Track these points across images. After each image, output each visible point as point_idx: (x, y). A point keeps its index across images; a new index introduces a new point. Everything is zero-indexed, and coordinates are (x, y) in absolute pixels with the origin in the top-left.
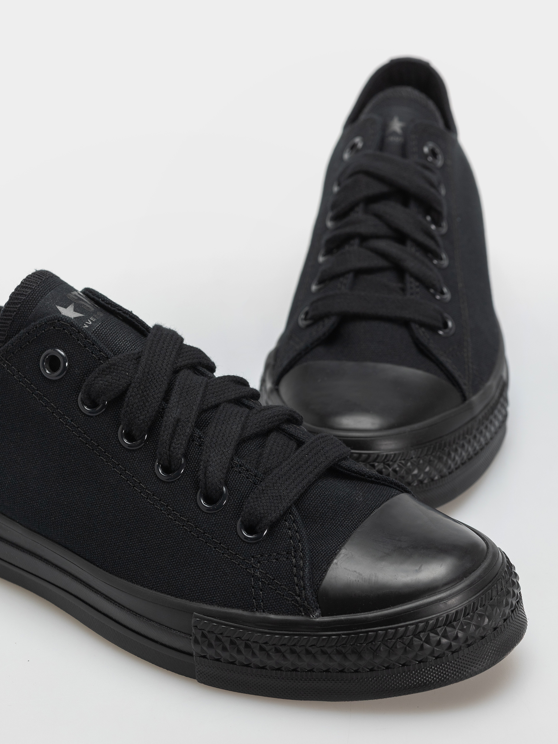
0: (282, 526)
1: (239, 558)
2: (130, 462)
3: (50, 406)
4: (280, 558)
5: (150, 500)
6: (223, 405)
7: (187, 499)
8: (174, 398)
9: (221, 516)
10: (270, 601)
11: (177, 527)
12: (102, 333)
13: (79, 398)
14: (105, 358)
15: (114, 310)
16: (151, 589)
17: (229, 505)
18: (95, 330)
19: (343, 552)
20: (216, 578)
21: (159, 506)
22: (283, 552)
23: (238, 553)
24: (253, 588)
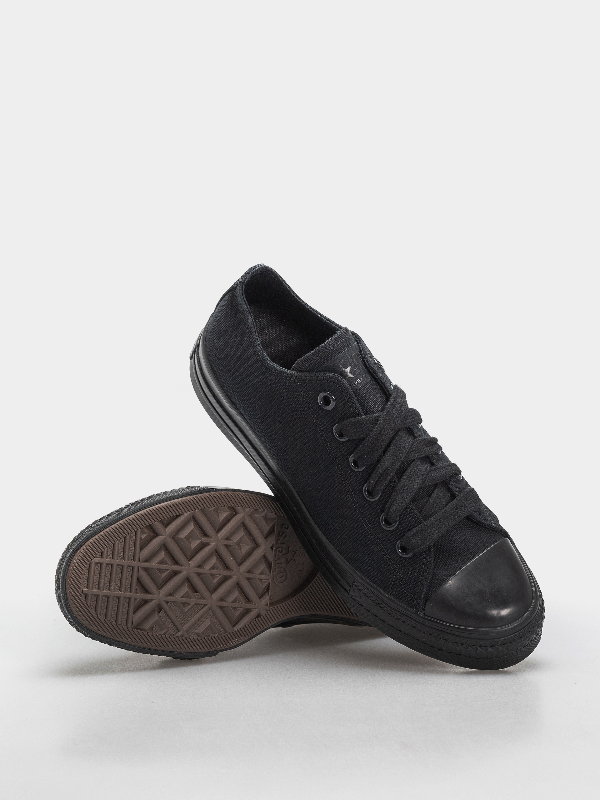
0: (422, 554)
1: (391, 562)
2: (351, 477)
3: (316, 421)
4: (413, 573)
5: (354, 504)
6: (417, 460)
7: (375, 514)
8: (389, 453)
9: (390, 534)
10: (399, 594)
11: (364, 527)
12: (361, 393)
13: (334, 428)
14: (357, 413)
15: (374, 375)
16: (338, 551)
17: (397, 530)
18: (357, 390)
19: (449, 583)
20: (375, 566)
21: (358, 511)
22: (417, 570)
23: (392, 558)
24: (393, 582)
